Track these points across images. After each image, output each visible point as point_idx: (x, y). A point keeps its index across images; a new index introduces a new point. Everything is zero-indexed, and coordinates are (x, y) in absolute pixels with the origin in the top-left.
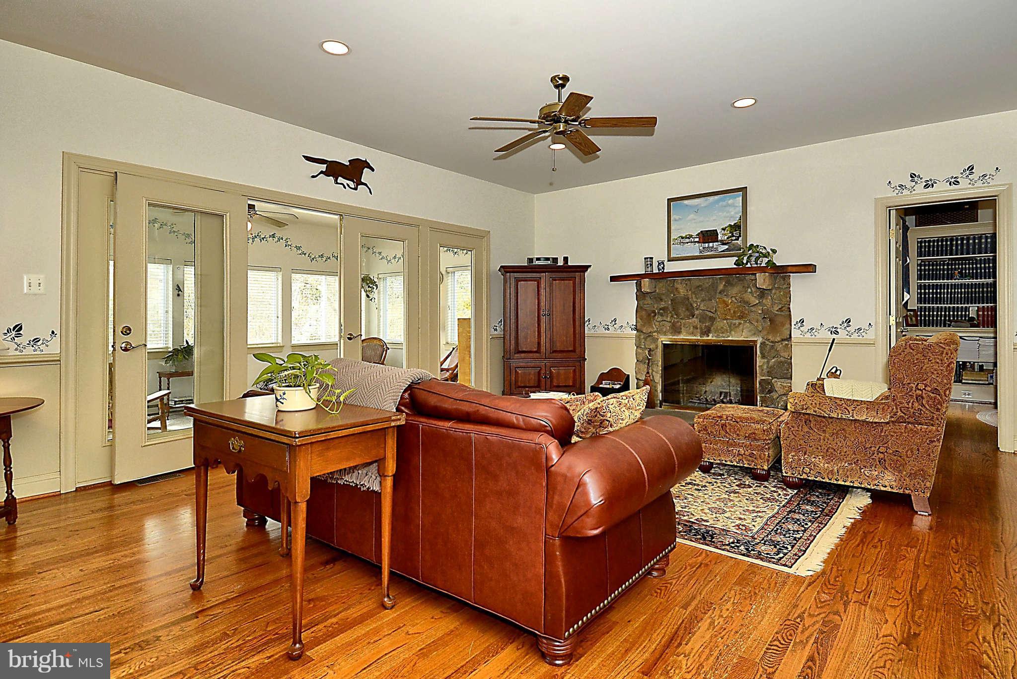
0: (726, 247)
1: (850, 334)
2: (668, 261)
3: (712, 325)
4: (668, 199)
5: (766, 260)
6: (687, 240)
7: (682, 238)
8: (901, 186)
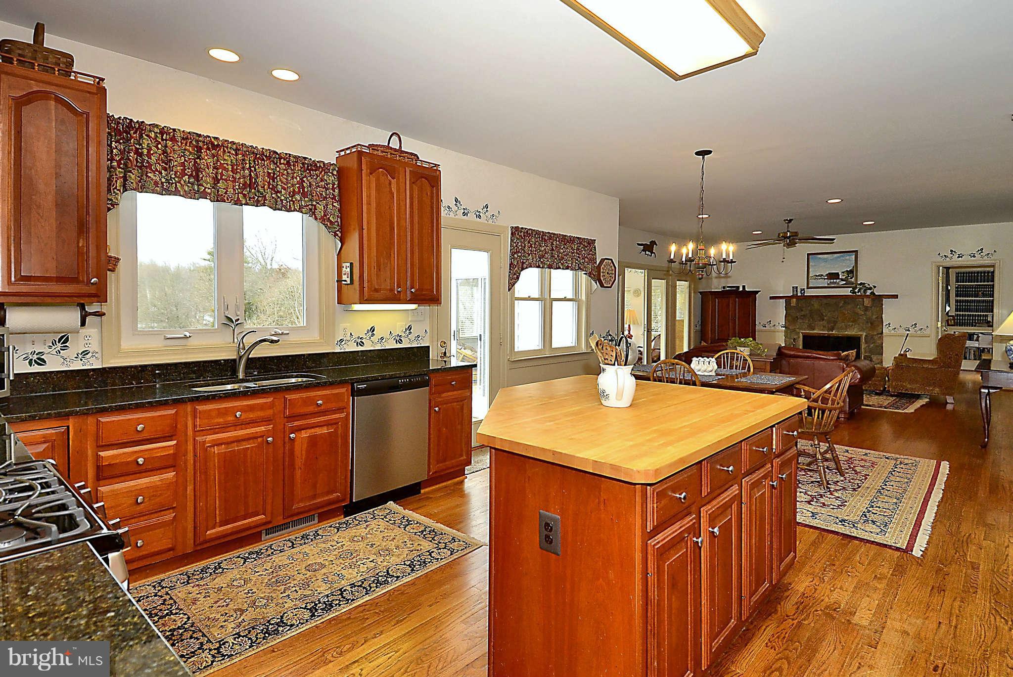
0: (844, 282)
1: (916, 331)
2: (807, 288)
3: (835, 325)
4: (808, 254)
5: (870, 291)
6: (819, 277)
7: (817, 276)
8: (945, 256)
